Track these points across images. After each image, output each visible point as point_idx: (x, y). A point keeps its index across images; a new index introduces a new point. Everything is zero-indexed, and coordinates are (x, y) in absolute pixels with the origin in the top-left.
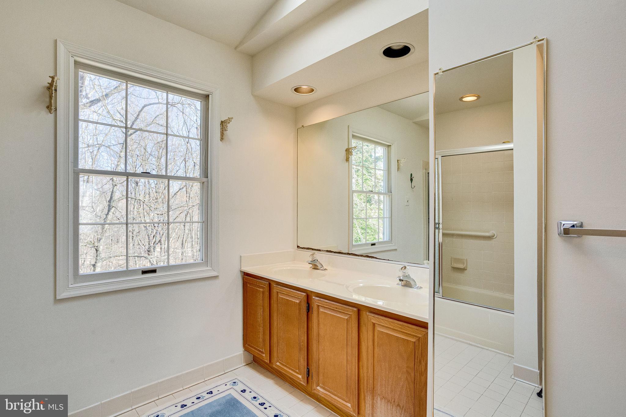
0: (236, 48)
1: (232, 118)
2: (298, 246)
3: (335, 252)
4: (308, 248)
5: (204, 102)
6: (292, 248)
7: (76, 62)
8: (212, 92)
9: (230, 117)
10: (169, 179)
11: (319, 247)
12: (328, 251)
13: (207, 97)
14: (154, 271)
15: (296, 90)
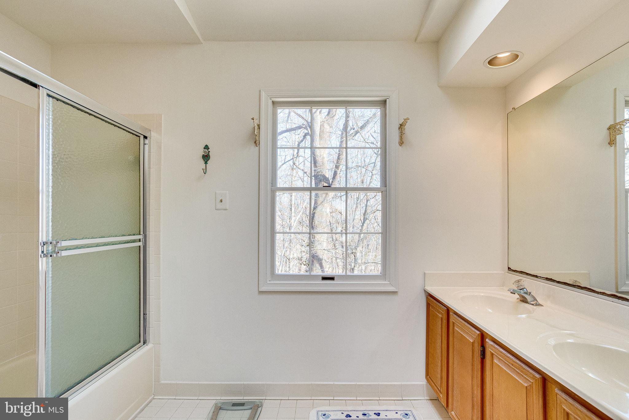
0: (416, 40)
1: (408, 119)
2: (509, 268)
3: (558, 282)
4: (521, 272)
5: (383, 109)
6: (500, 270)
7: (273, 102)
8: (388, 96)
9: (405, 118)
10: (347, 191)
11: (538, 272)
12: (547, 279)
13: (385, 102)
14: (332, 279)
15: (491, 62)
